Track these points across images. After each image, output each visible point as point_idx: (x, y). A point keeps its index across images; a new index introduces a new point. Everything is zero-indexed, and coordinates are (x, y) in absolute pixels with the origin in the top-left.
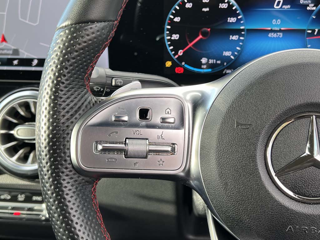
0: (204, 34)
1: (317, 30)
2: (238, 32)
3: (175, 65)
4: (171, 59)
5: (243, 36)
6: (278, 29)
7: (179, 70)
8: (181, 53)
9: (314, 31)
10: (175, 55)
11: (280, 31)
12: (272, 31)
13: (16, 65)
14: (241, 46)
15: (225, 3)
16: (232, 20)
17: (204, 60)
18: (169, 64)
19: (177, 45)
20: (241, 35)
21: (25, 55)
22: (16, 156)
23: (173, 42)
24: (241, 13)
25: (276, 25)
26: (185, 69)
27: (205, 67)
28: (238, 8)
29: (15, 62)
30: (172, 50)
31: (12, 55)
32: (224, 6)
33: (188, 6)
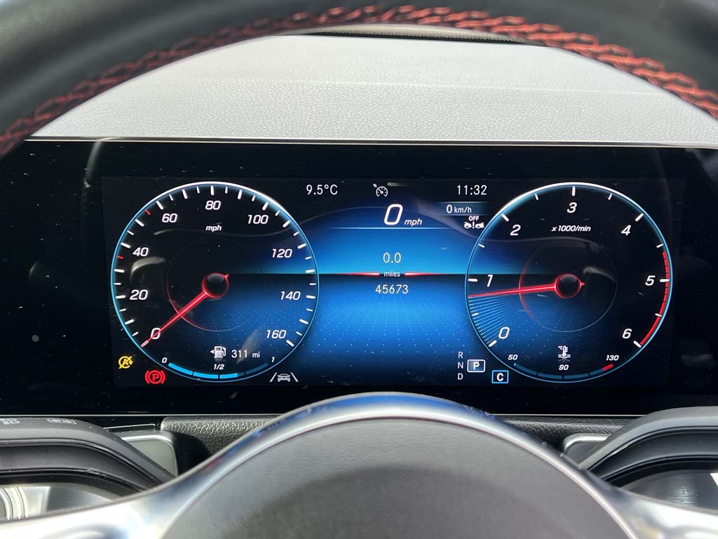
0: (215, 287)
1: (491, 276)
2: (301, 282)
3: (142, 364)
4: (130, 349)
5: (312, 291)
6: (396, 273)
7: (153, 378)
8: (156, 333)
9: (483, 278)
10: (140, 339)
11: (403, 278)
12: (382, 279)
14: (310, 317)
15: (262, 213)
16: (284, 253)
17: (218, 352)
18: (126, 362)
19: (145, 315)
20: (306, 289)
23: (133, 308)
24: (303, 236)
25: (391, 266)
26: (171, 375)
27: (222, 367)
28: (296, 225)
30: (132, 328)
32: (261, 220)
33: (168, 218)
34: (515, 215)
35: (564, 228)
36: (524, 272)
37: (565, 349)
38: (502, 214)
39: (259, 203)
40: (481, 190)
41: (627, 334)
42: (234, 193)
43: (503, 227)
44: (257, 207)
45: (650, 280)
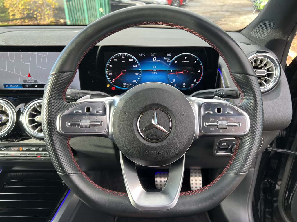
0: (124, 72)
1: (172, 70)
2: (138, 71)
3: (111, 86)
4: (109, 83)
5: (140, 73)
7: (113, 88)
8: (113, 81)
9: (170, 71)
10: (111, 81)
11: (156, 71)
12: (153, 71)
13: (36, 88)
14: (140, 78)
15: (132, 59)
16: (135, 66)
17: (124, 84)
18: (108, 86)
19: (111, 77)
20: (139, 73)
21: (40, 83)
22: (37, 130)
23: (110, 76)
24: (139, 63)
25: (154, 69)
26: (116, 88)
27: (125, 87)
28: (138, 61)
29: (36, 86)
30: (109, 80)
31: (34, 83)
32: (131, 60)
33: (115, 60)
34: (176, 59)
35: (184, 62)
36: (177, 70)
37: (184, 83)
38: (174, 59)
39: (131, 57)
40: (170, 55)
41: (195, 81)
42: (127, 55)
43: (174, 61)
44: (131, 58)
45: (199, 71)
